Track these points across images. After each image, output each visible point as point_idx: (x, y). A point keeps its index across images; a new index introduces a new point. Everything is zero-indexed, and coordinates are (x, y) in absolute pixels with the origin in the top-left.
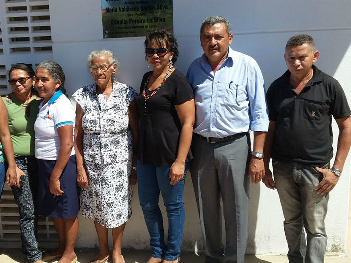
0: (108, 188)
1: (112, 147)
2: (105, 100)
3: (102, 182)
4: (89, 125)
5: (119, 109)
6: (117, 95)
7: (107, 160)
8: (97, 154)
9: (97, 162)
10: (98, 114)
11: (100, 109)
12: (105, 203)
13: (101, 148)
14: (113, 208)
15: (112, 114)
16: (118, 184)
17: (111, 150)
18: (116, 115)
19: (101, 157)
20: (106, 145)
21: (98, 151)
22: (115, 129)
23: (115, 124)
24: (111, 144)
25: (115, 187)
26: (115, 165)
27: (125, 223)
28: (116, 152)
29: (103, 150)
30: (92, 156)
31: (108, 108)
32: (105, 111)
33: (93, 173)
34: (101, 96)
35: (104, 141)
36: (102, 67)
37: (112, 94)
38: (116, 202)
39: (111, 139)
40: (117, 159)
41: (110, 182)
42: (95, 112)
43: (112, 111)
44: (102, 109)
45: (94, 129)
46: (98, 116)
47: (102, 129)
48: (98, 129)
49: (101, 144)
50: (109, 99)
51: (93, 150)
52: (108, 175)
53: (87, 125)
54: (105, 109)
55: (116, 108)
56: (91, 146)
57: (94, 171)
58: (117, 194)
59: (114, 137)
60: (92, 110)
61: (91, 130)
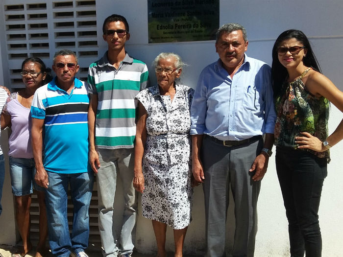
0: (174, 188)
1: (178, 148)
2: (170, 102)
3: (167, 182)
4: (155, 126)
5: (184, 109)
6: (180, 96)
7: (173, 160)
8: (163, 155)
9: (162, 163)
10: (164, 116)
11: (166, 111)
12: (170, 204)
13: (167, 148)
14: (179, 209)
15: (177, 115)
16: (184, 185)
17: (177, 151)
18: (182, 116)
19: (167, 157)
20: (173, 146)
21: (164, 151)
22: (182, 129)
23: (182, 124)
24: (177, 145)
25: (181, 187)
26: (181, 165)
27: (187, 227)
28: (182, 152)
29: (169, 150)
30: (156, 157)
31: (174, 109)
32: (171, 112)
33: (158, 174)
34: (165, 98)
35: (170, 141)
36: (167, 70)
37: (176, 95)
38: (181, 203)
39: (177, 139)
40: (183, 160)
41: (176, 183)
42: (161, 114)
43: (177, 112)
44: (168, 110)
45: (161, 130)
46: (164, 117)
47: (170, 130)
48: (165, 130)
49: (167, 145)
50: (174, 101)
51: (159, 151)
52: (175, 175)
53: (154, 127)
54: (171, 110)
55: (181, 109)
56: (156, 147)
57: (159, 172)
58: (182, 195)
59: (180, 138)
60: (157, 111)
61: (158, 132)
